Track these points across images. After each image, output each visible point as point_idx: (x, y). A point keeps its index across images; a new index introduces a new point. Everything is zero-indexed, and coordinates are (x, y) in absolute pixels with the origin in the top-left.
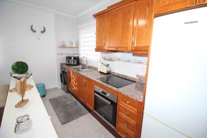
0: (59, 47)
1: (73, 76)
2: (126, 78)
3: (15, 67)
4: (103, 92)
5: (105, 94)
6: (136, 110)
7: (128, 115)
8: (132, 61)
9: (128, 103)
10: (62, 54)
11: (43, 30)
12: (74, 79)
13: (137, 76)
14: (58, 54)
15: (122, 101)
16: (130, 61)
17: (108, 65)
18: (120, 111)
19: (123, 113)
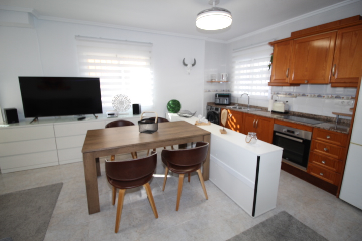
0: (207, 82)
1: (233, 118)
2: (315, 117)
3: (172, 106)
4: (288, 131)
5: (293, 132)
6: (339, 143)
7: (327, 151)
8: (326, 96)
9: (328, 137)
10: (209, 91)
11: (193, 63)
12: (235, 121)
13: (334, 113)
14: (206, 91)
15: (319, 137)
16: (323, 95)
17: (287, 102)
18: (316, 148)
19: (319, 149)
